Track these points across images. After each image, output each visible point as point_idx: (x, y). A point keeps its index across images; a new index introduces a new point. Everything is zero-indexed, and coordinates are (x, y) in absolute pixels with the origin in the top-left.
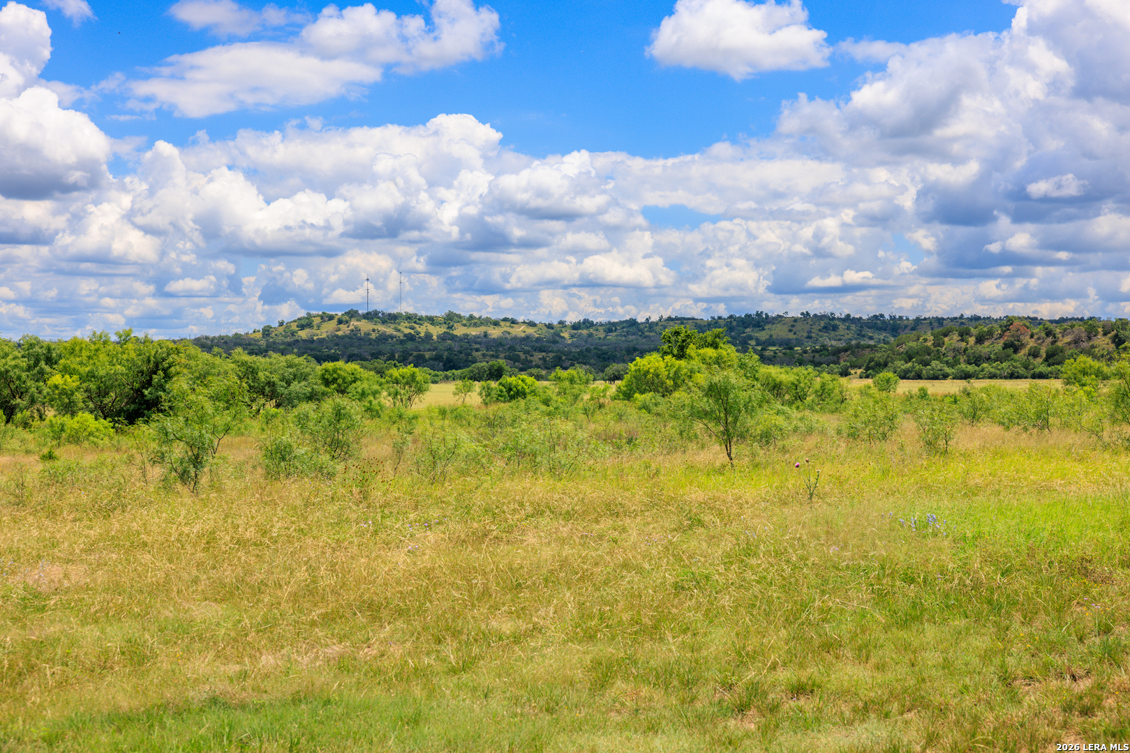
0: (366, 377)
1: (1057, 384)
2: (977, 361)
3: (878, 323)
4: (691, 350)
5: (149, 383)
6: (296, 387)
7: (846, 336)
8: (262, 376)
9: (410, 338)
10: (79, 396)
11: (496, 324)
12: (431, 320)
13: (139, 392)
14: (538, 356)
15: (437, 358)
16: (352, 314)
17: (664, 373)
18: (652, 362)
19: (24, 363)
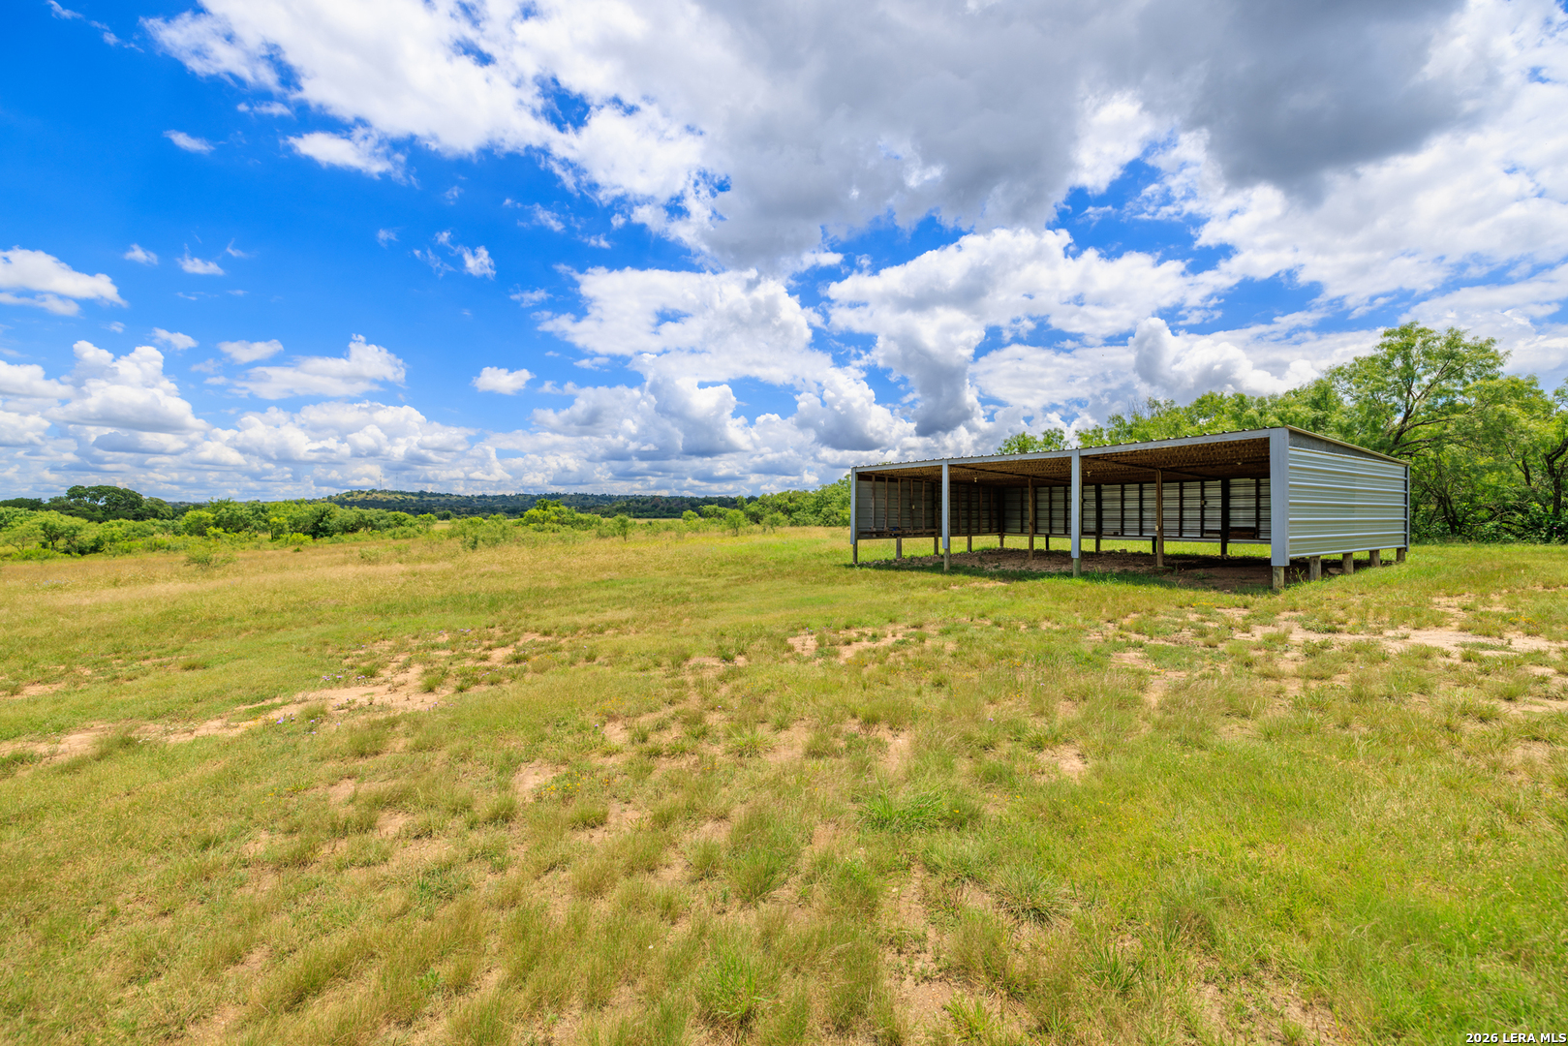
0: (411, 519)
1: (680, 520)
2: (642, 511)
3: (604, 497)
4: (549, 507)
5: (321, 520)
6: (382, 522)
7: (591, 502)
8: (367, 518)
9: (402, 501)
10: (286, 526)
11: (443, 496)
12: (413, 494)
13: (316, 524)
14: (463, 509)
15: (417, 510)
16: (374, 491)
17: (539, 516)
18: (533, 511)
19: (251, 512)
